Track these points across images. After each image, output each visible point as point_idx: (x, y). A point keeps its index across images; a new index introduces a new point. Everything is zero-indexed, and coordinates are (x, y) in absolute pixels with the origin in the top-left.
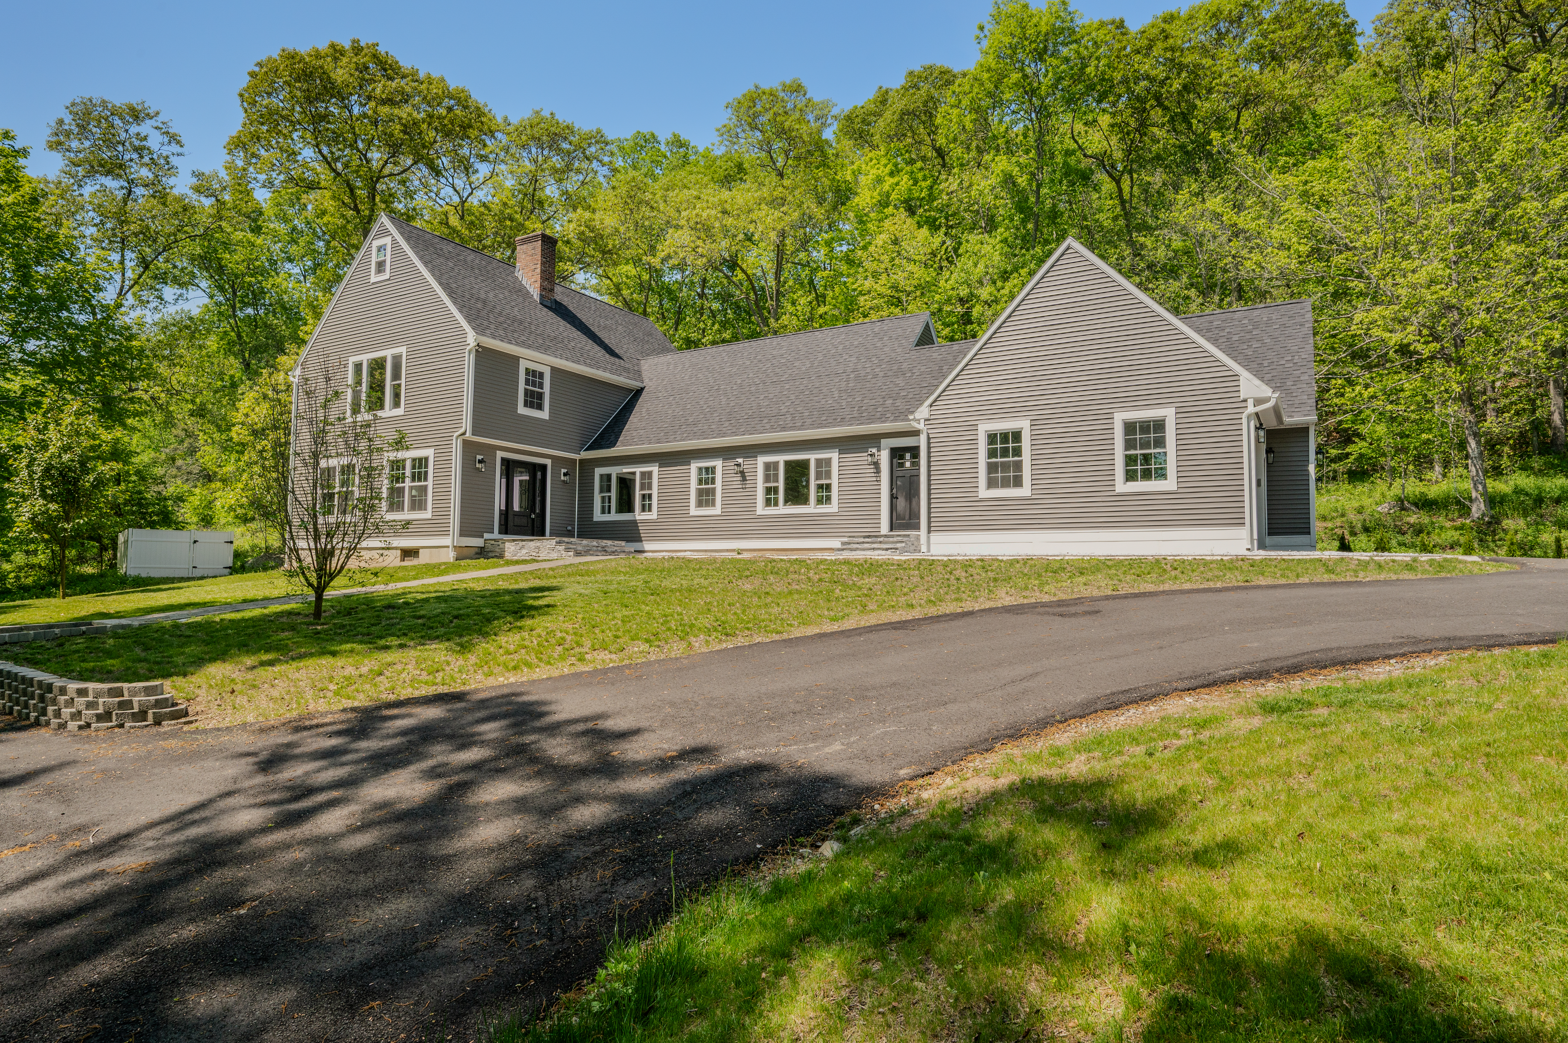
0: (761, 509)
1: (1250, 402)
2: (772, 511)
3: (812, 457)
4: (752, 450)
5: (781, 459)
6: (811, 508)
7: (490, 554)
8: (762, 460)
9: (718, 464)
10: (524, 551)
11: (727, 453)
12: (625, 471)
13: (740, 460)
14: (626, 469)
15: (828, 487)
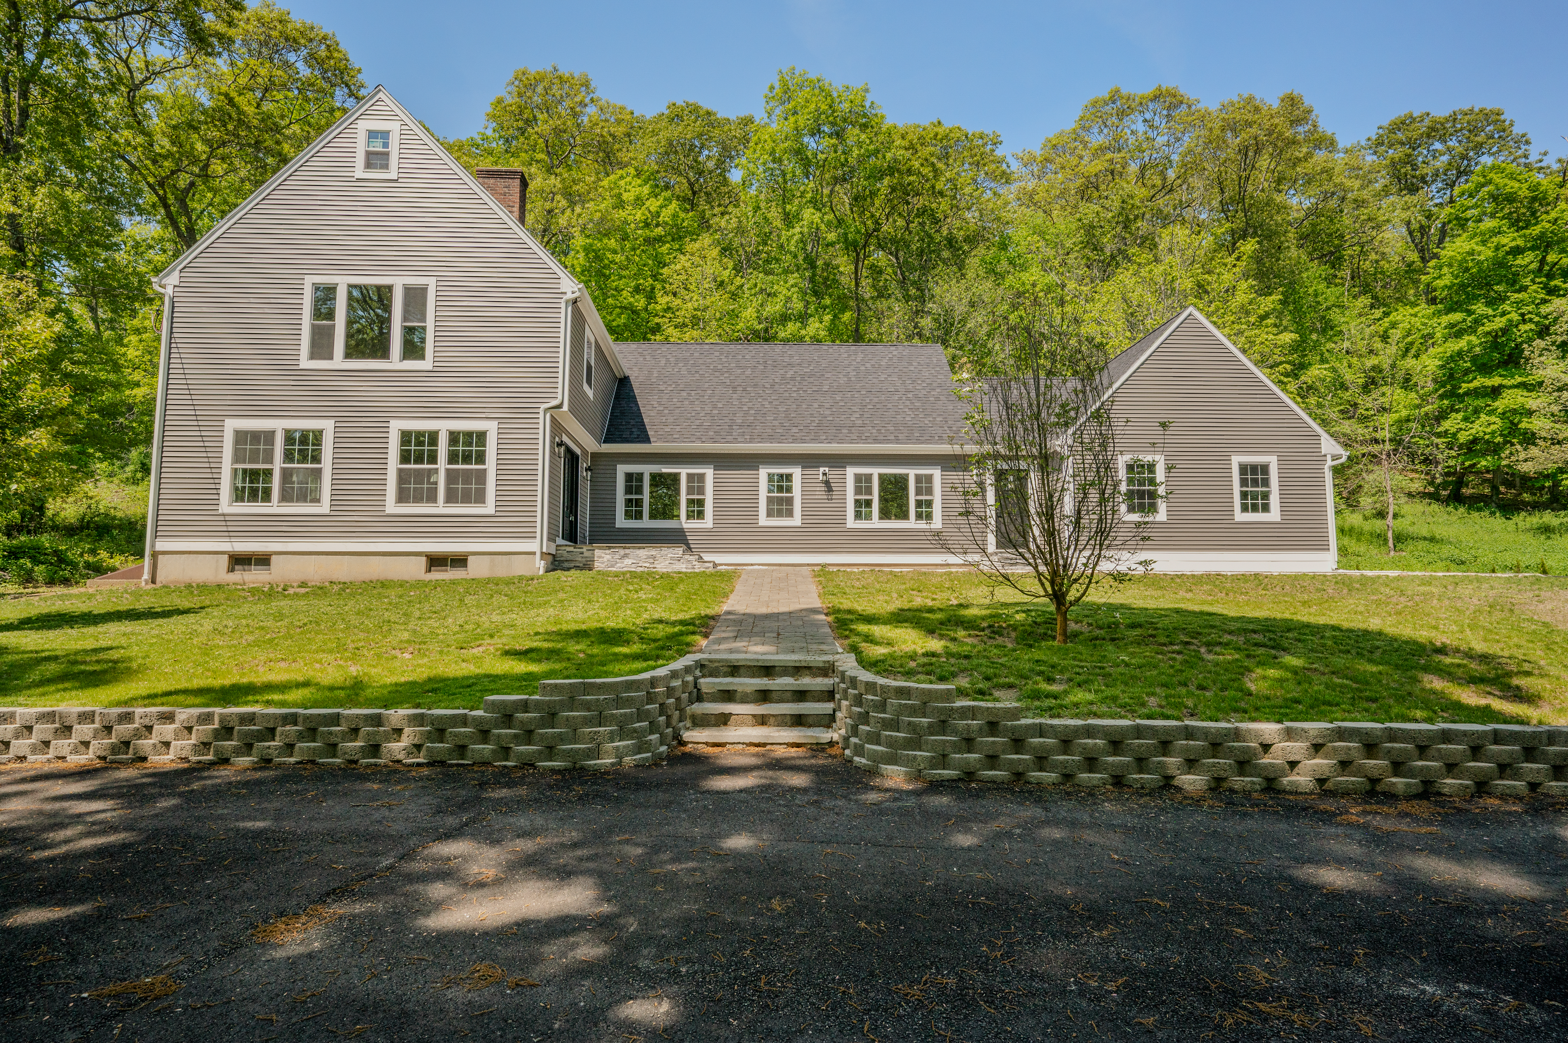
0: (851, 522)
1: (1329, 458)
2: (863, 524)
3: (912, 473)
4: (840, 461)
5: (875, 472)
6: (912, 523)
7: (566, 565)
8: (851, 472)
9: (796, 472)
10: (628, 561)
11: (809, 461)
12: (664, 470)
13: (827, 469)
14: (666, 470)
15: (929, 504)
